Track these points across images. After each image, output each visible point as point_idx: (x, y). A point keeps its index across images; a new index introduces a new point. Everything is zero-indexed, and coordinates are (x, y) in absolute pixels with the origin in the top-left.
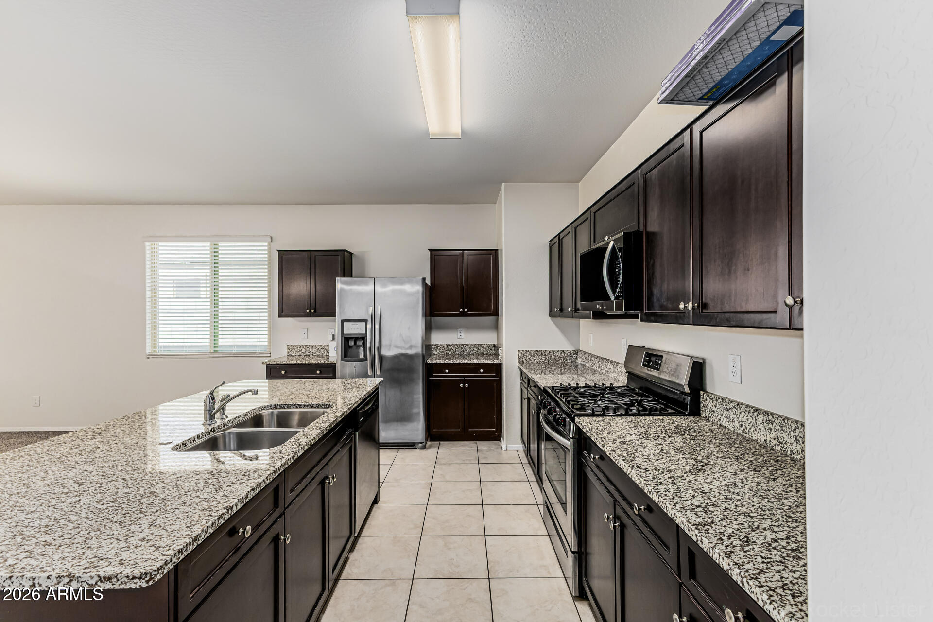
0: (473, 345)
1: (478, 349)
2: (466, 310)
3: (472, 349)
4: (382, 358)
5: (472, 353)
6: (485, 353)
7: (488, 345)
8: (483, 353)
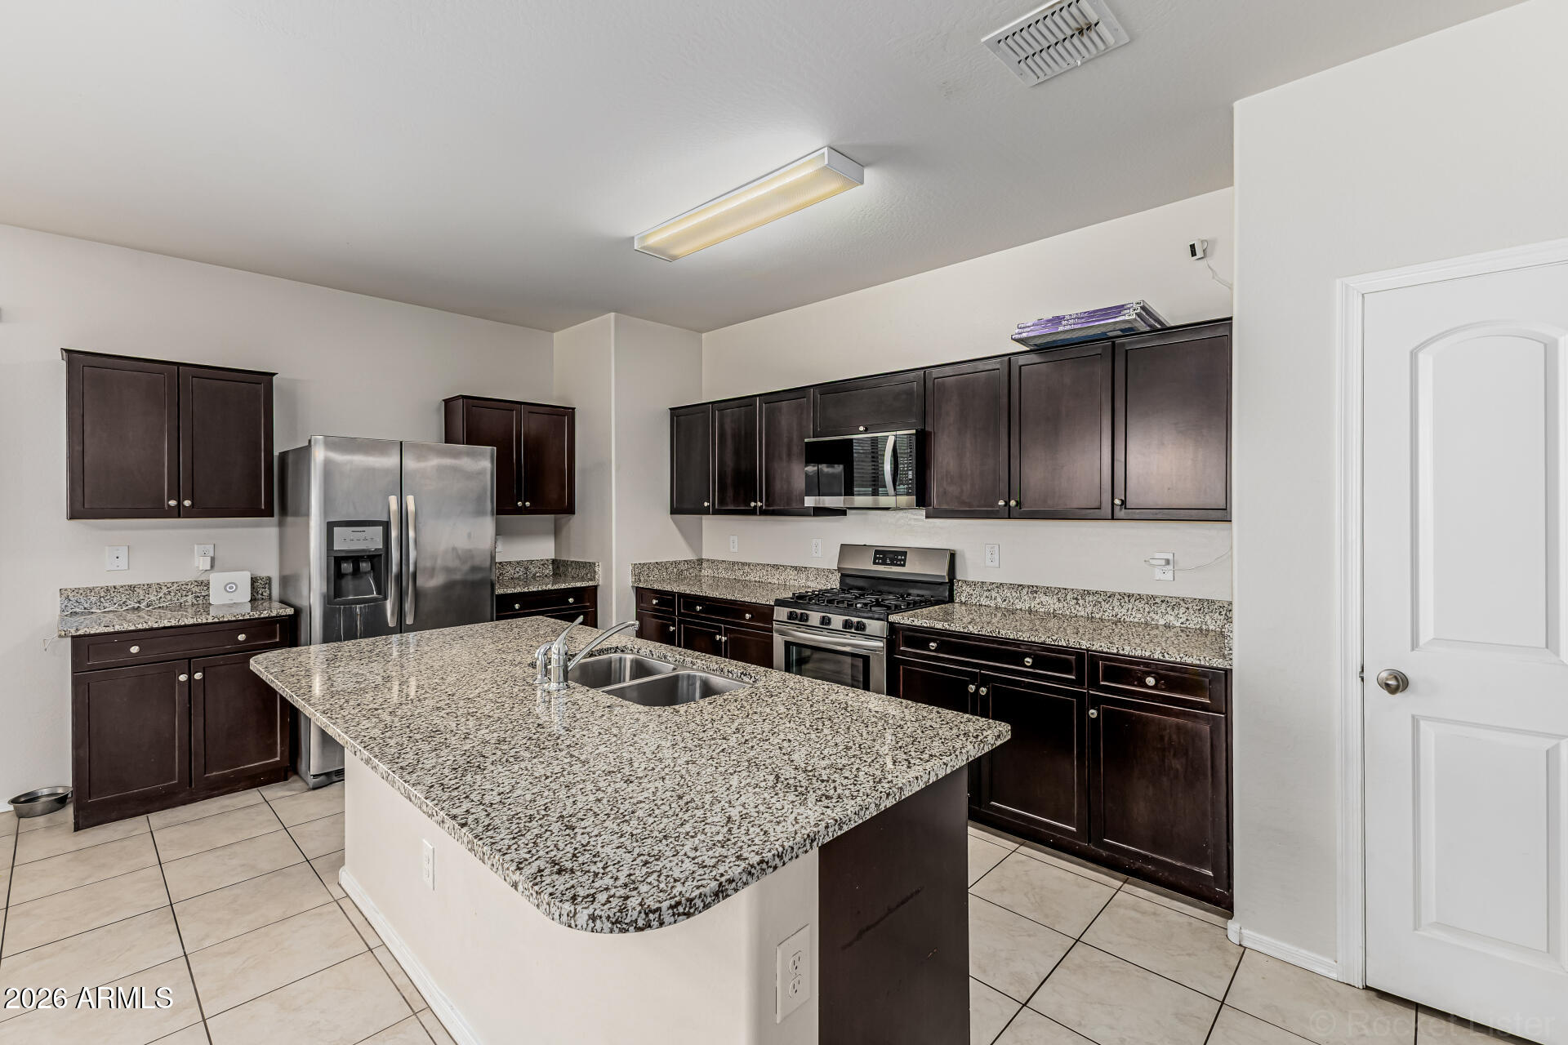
0: (518, 563)
1: (526, 569)
2: (528, 504)
3: (517, 569)
4: (417, 594)
5: (516, 575)
6: (538, 575)
7: (542, 560)
8: (534, 575)
